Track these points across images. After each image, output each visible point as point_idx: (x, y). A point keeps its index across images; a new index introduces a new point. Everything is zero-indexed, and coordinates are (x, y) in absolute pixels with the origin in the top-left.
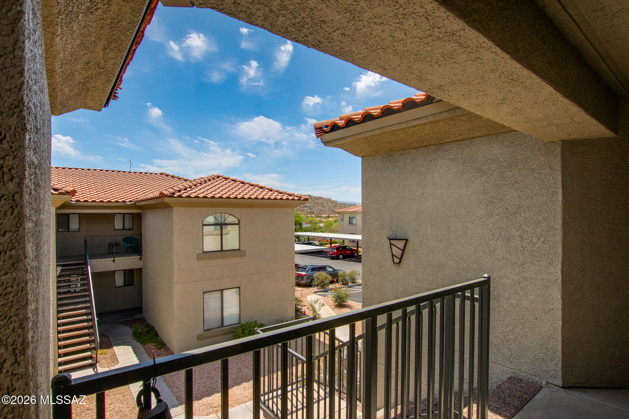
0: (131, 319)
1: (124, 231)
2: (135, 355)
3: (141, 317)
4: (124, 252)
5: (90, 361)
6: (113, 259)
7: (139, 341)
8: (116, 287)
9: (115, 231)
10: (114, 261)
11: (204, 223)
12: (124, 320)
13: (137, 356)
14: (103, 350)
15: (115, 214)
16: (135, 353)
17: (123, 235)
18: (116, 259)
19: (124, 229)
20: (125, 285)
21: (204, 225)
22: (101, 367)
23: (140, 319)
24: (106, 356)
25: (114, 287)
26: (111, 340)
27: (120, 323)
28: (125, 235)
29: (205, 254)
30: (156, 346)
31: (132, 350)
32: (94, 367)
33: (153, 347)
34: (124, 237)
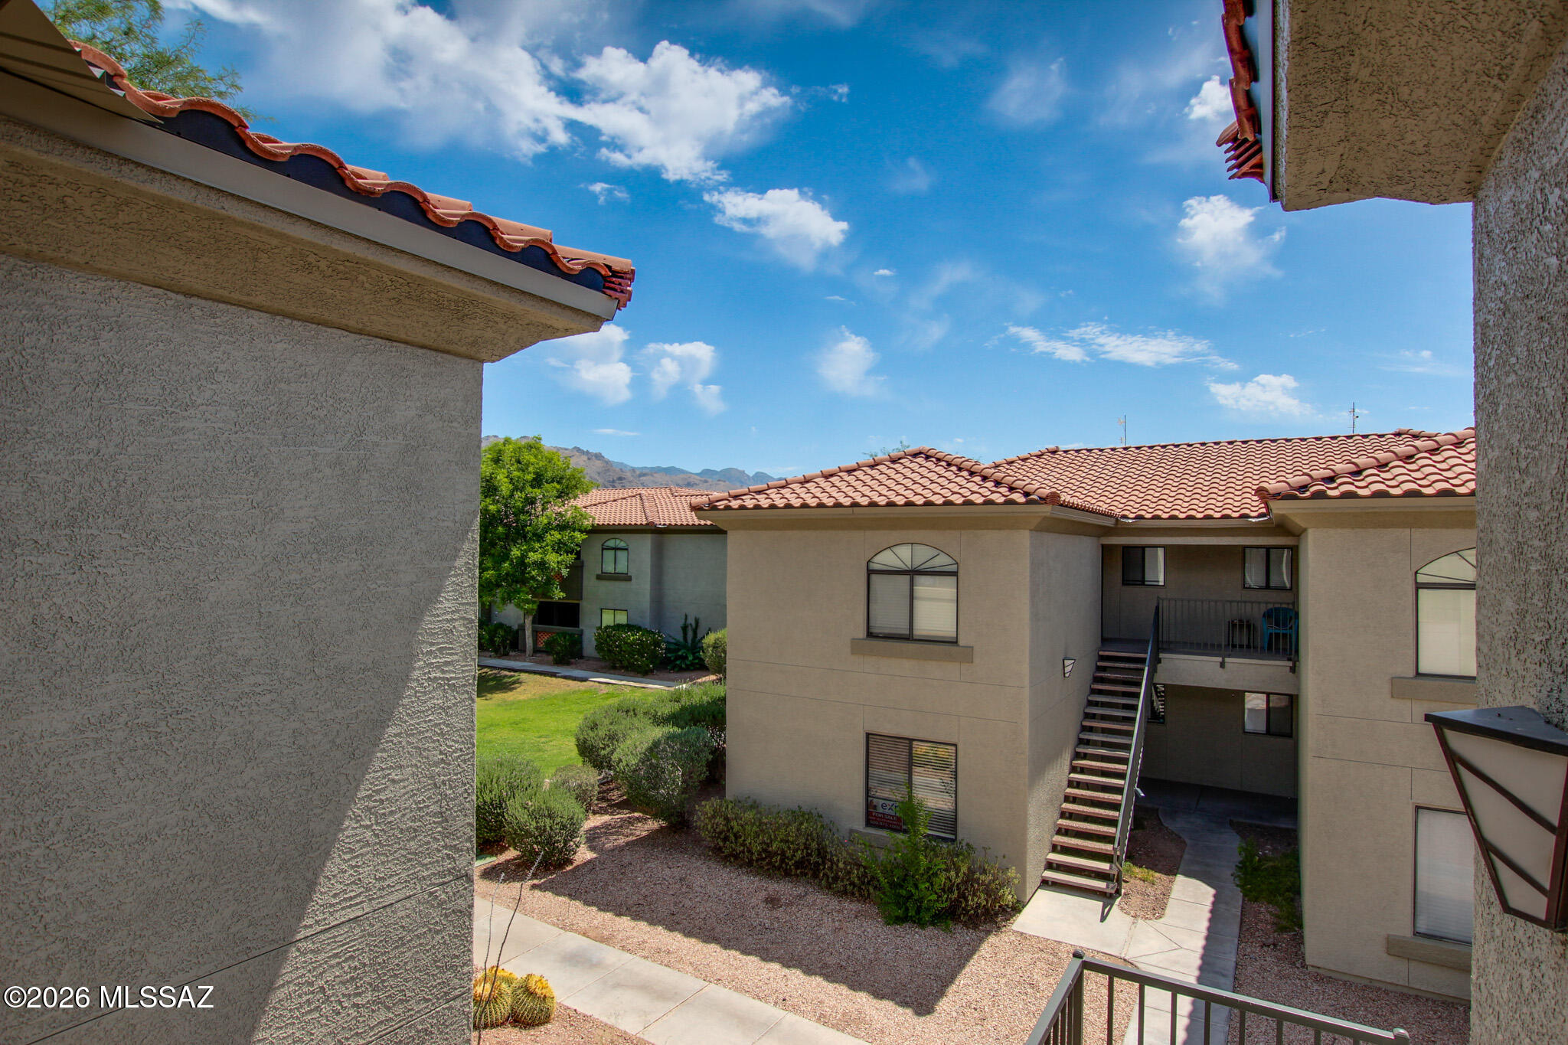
0: (1266, 824)
1: (1266, 592)
2: (1208, 915)
3: (1290, 827)
4: (1262, 648)
5: (1101, 885)
6: (1220, 659)
7: (1242, 887)
8: (1245, 732)
9: (1245, 592)
10: (1222, 665)
11: (1421, 579)
12: (1248, 821)
13: (1210, 920)
14: (1151, 872)
15: (1245, 547)
16: (1212, 911)
17: (1267, 603)
18: (1227, 660)
19: (1268, 587)
20: (1268, 732)
21: (1419, 586)
22: (1122, 909)
23: (1288, 830)
24: (1150, 890)
25: (1241, 731)
26: (1186, 856)
27: (1231, 823)
28: (1274, 603)
29: (1420, 681)
30: (1277, 917)
31: (1212, 899)
32: (1108, 901)
33: (1268, 917)
34: (1270, 606)
